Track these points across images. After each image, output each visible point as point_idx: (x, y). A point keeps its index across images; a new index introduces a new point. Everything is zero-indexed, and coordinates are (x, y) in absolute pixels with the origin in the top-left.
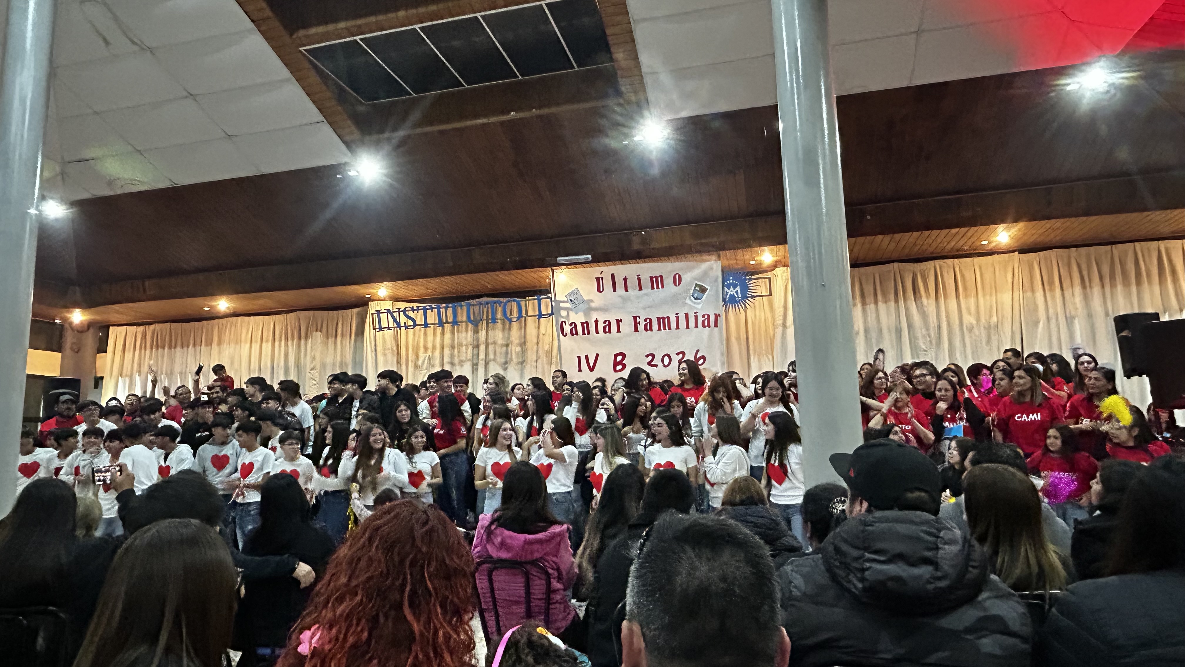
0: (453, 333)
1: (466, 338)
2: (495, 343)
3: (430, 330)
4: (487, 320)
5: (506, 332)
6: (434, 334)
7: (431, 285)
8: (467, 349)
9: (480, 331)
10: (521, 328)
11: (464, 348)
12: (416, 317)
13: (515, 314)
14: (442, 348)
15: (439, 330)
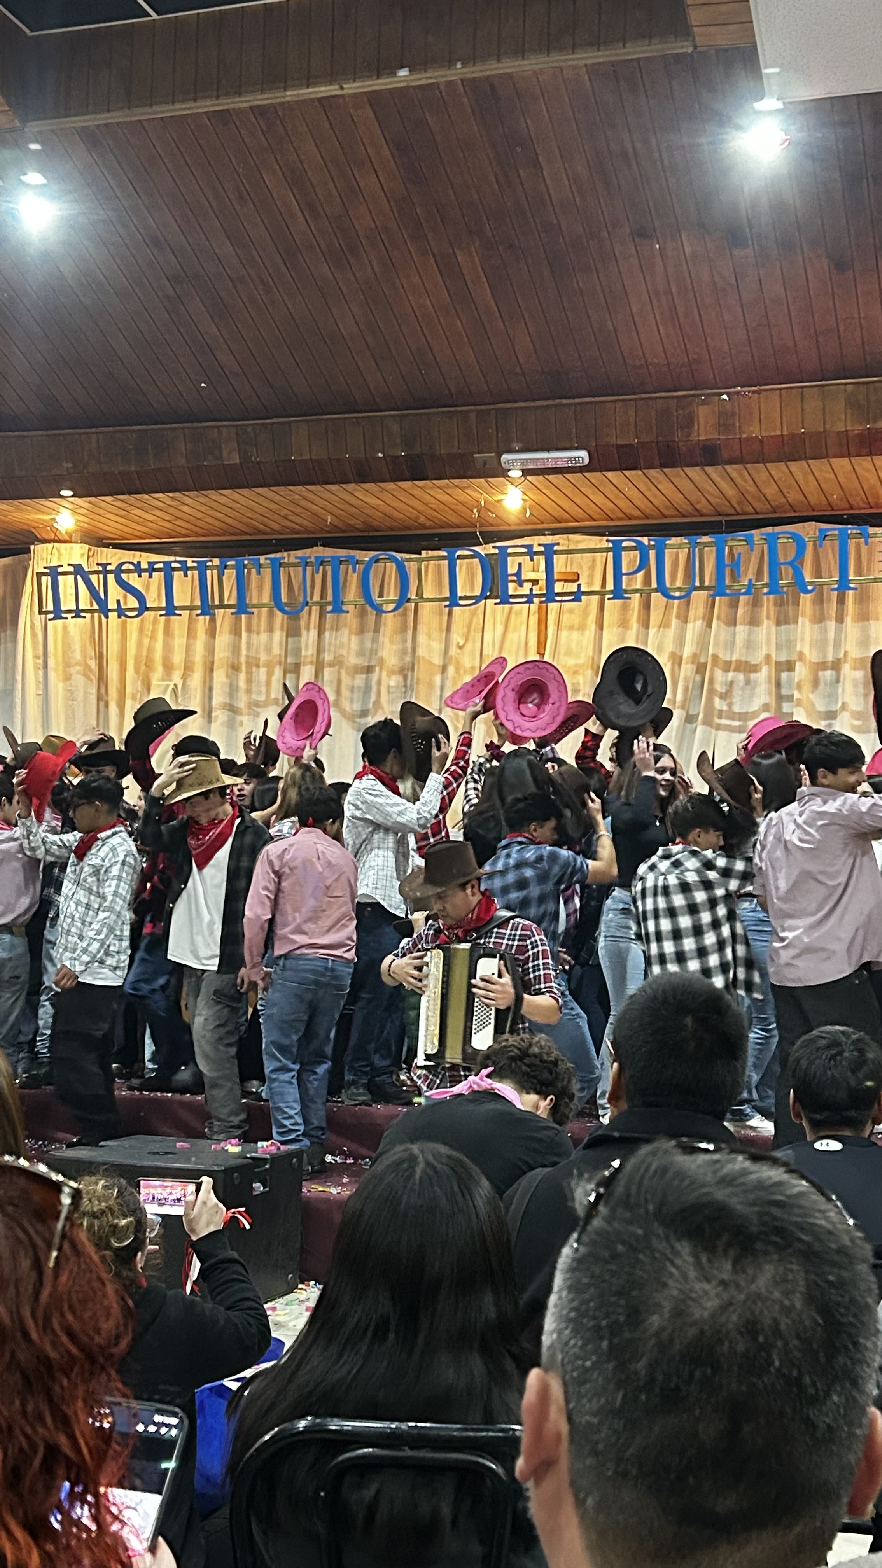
0: (236, 632)
1: (269, 649)
2: (338, 662)
3: (179, 623)
4: (322, 606)
5: (369, 635)
6: (191, 633)
7: (185, 508)
8: (270, 674)
9: (304, 632)
10: (404, 629)
11: (263, 670)
12: (148, 588)
13: (392, 594)
14: (210, 669)
15: (203, 622)
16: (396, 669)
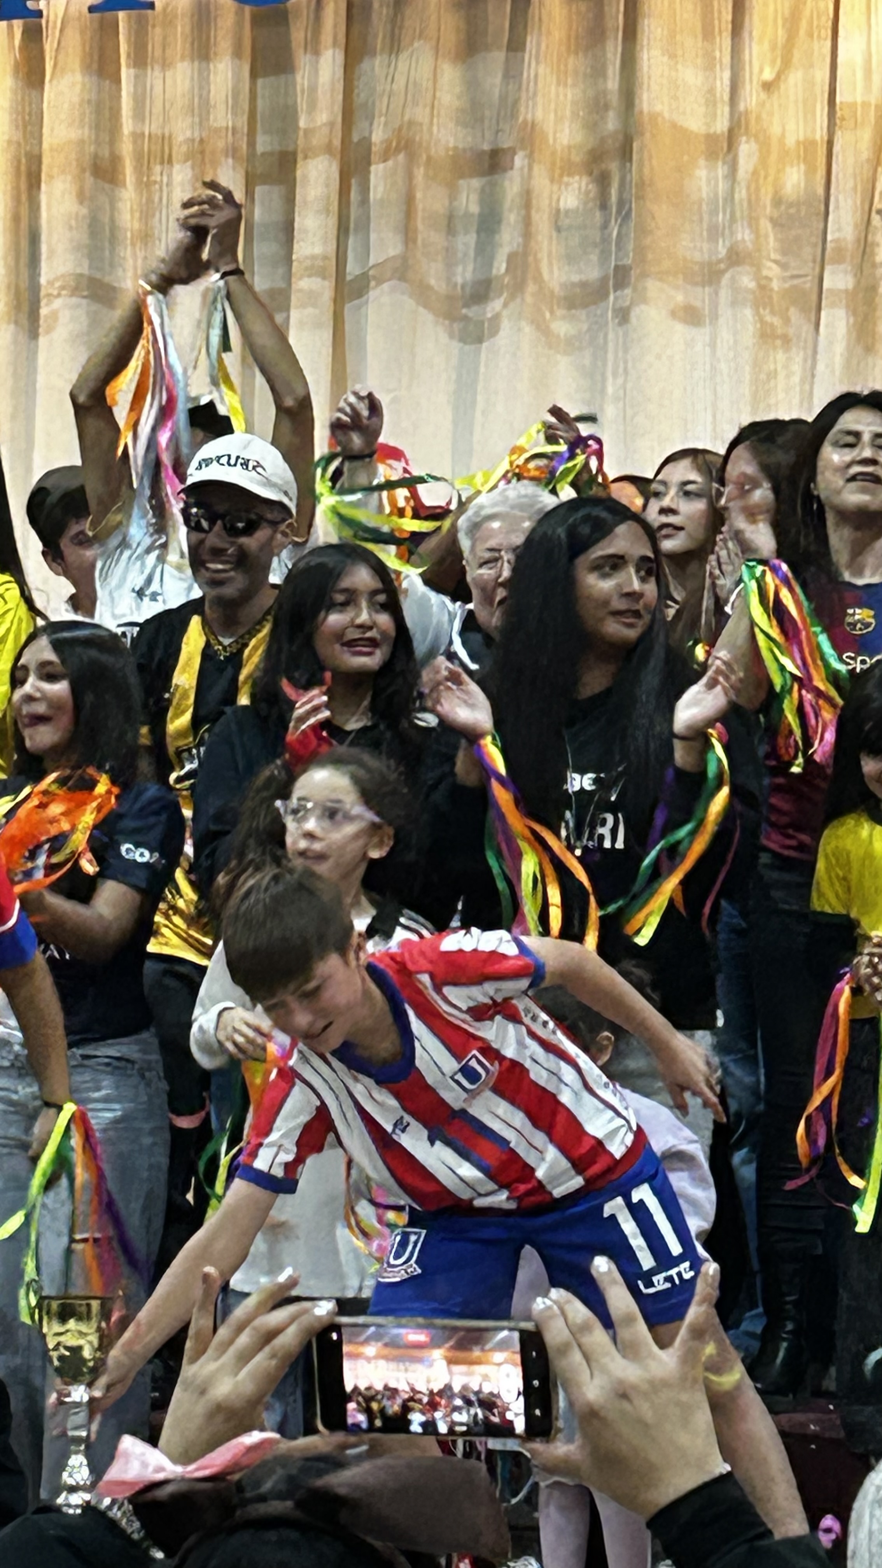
0: (103, 63)
2: (406, 145)
14: (30, 178)
16: (577, 158)
